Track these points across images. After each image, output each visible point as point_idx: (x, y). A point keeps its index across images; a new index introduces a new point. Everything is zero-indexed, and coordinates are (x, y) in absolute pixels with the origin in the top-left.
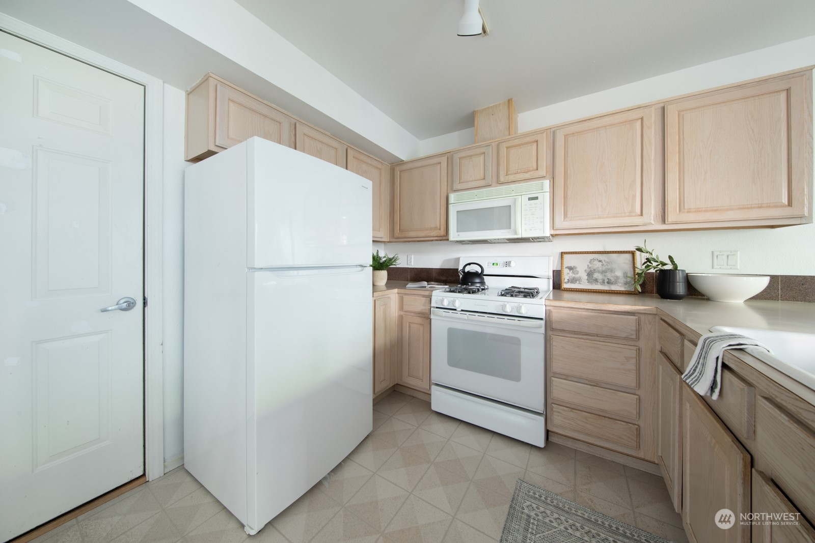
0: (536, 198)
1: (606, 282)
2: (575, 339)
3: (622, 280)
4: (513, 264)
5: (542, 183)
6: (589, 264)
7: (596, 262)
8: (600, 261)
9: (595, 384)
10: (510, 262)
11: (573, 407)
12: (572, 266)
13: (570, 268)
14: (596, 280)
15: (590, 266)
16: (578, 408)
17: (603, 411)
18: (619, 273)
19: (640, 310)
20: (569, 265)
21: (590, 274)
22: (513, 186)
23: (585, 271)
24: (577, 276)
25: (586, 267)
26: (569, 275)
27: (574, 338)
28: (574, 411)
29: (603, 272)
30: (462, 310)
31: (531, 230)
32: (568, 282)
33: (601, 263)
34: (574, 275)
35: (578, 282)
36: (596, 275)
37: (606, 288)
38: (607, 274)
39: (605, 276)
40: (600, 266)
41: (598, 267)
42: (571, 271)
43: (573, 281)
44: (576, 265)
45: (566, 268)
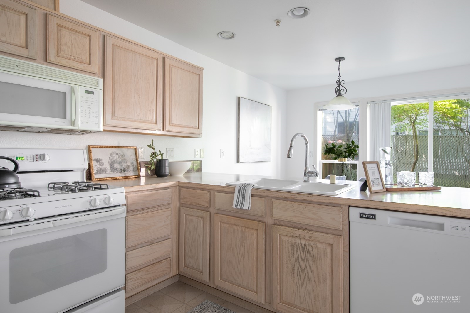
0: (93, 93)
1: (122, 170)
2: (142, 215)
3: (131, 168)
4: (47, 158)
5: (97, 80)
6: (110, 156)
7: (114, 155)
8: (117, 154)
9: (151, 243)
10: (44, 155)
11: (138, 268)
12: (98, 158)
13: (98, 161)
14: (116, 169)
15: (111, 158)
16: (142, 267)
17: (156, 259)
18: (129, 164)
19: (172, 184)
20: (96, 158)
21: (112, 165)
22: (69, 72)
23: (108, 162)
24: (103, 167)
25: (108, 160)
26: (97, 167)
27: (141, 213)
28: (141, 270)
29: (120, 163)
30: (36, 219)
31: (87, 123)
32: (97, 173)
33: (117, 156)
34: (101, 167)
35: (104, 172)
36: (116, 166)
37: (122, 175)
38: (122, 164)
39: (121, 166)
40: (118, 158)
41: (116, 159)
42: (98, 163)
43: (101, 171)
44: (102, 158)
45: (94, 160)
